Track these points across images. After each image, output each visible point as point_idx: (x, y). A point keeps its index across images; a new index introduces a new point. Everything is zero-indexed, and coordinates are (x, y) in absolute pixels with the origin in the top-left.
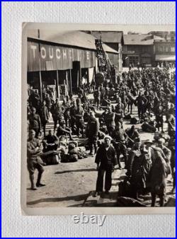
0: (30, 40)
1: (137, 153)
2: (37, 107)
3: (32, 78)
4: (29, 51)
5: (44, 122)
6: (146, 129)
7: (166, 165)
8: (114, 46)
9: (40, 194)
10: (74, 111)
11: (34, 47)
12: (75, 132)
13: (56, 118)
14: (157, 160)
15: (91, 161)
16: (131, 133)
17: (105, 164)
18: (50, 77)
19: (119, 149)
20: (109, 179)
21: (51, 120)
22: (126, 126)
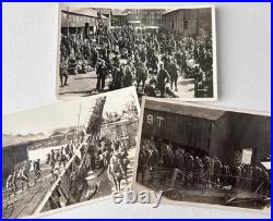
0: (63, 11)
1: (119, 70)
2: (65, 45)
3: (63, 30)
4: (63, 18)
5: (69, 53)
6: (122, 57)
7: (134, 76)
8: (107, 16)
9: (65, 89)
10: (85, 48)
11: (65, 15)
12: (86, 59)
13: (76, 51)
14: (128, 73)
15: (94, 73)
16: (115, 59)
17: (101, 75)
18: (73, 30)
19: (109, 67)
20: (103, 83)
21: (73, 51)
22: (112, 56)
